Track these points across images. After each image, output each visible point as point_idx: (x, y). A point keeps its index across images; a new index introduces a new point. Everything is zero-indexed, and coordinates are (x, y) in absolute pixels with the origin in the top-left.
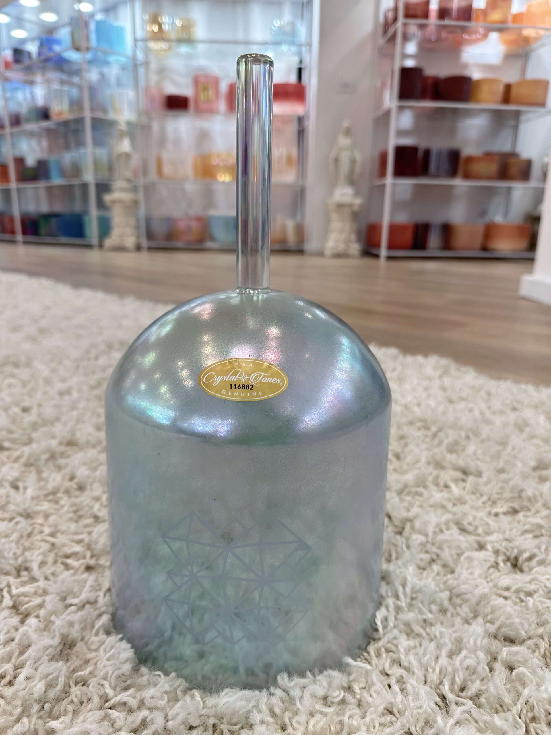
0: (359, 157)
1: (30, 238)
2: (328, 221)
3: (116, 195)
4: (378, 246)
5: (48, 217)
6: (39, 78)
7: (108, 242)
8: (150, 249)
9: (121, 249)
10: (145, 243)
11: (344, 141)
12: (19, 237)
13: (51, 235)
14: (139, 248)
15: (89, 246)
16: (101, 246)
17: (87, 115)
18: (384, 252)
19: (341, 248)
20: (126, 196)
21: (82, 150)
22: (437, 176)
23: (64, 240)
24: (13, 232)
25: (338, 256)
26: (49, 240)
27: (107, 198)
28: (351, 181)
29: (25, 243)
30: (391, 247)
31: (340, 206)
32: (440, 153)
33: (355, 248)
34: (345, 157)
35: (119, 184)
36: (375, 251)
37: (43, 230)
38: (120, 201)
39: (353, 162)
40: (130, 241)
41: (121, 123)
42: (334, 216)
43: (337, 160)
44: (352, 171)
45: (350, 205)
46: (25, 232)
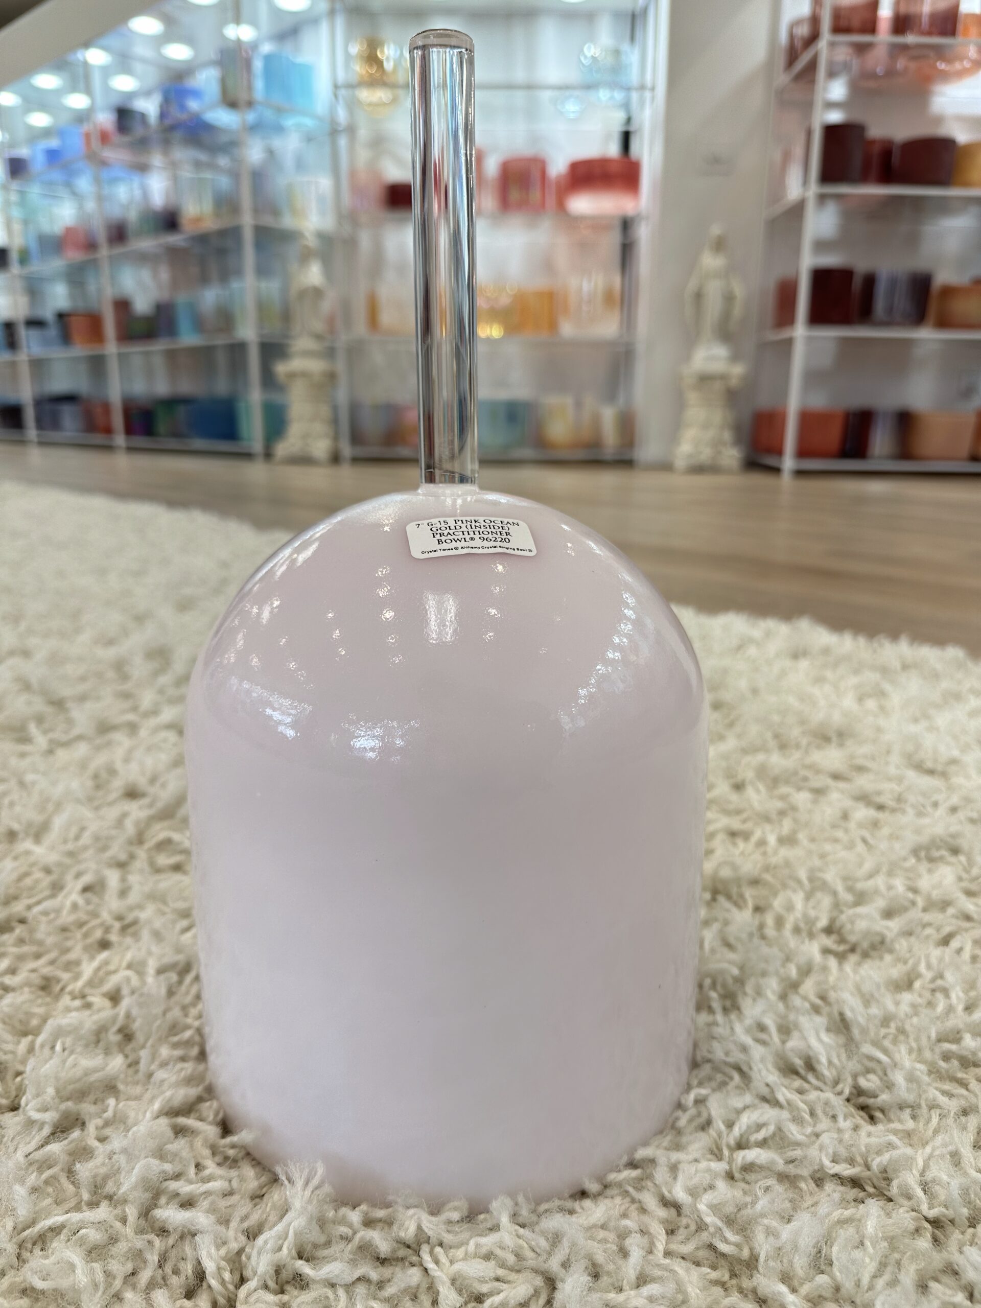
0: (739, 290)
1: (140, 441)
2: (680, 405)
3: (296, 364)
4: (779, 452)
5: (171, 403)
6: (157, 159)
9: (304, 460)
10: (347, 450)
11: (711, 261)
12: (120, 439)
13: (176, 434)
14: (335, 459)
15: (247, 456)
16: (268, 455)
17: (247, 221)
18: (789, 462)
19: (706, 455)
20: (316, 366)
21: (235, 285)
22: (887, 323)
23: (199, 443)
24: (108, 430)
25: (698, 469)
26: (173, 444)
27: (281, 369)
28: (725, 334)
29: (130, 449)
30: (803, 452)
31: (704, 379)
32: (893, 282)
33: (732, 456)
34: (714, 291)
35: (302, 343)
36: (770, 461)
37: (162, 426)
38: (304, 374)
39: (729, 298)
40: (321, 447)
41: (307, 234)
42: (692, 397)
43: (699, 296)
44: (726, 316)
45: (723, 377)
46: (129, 430)
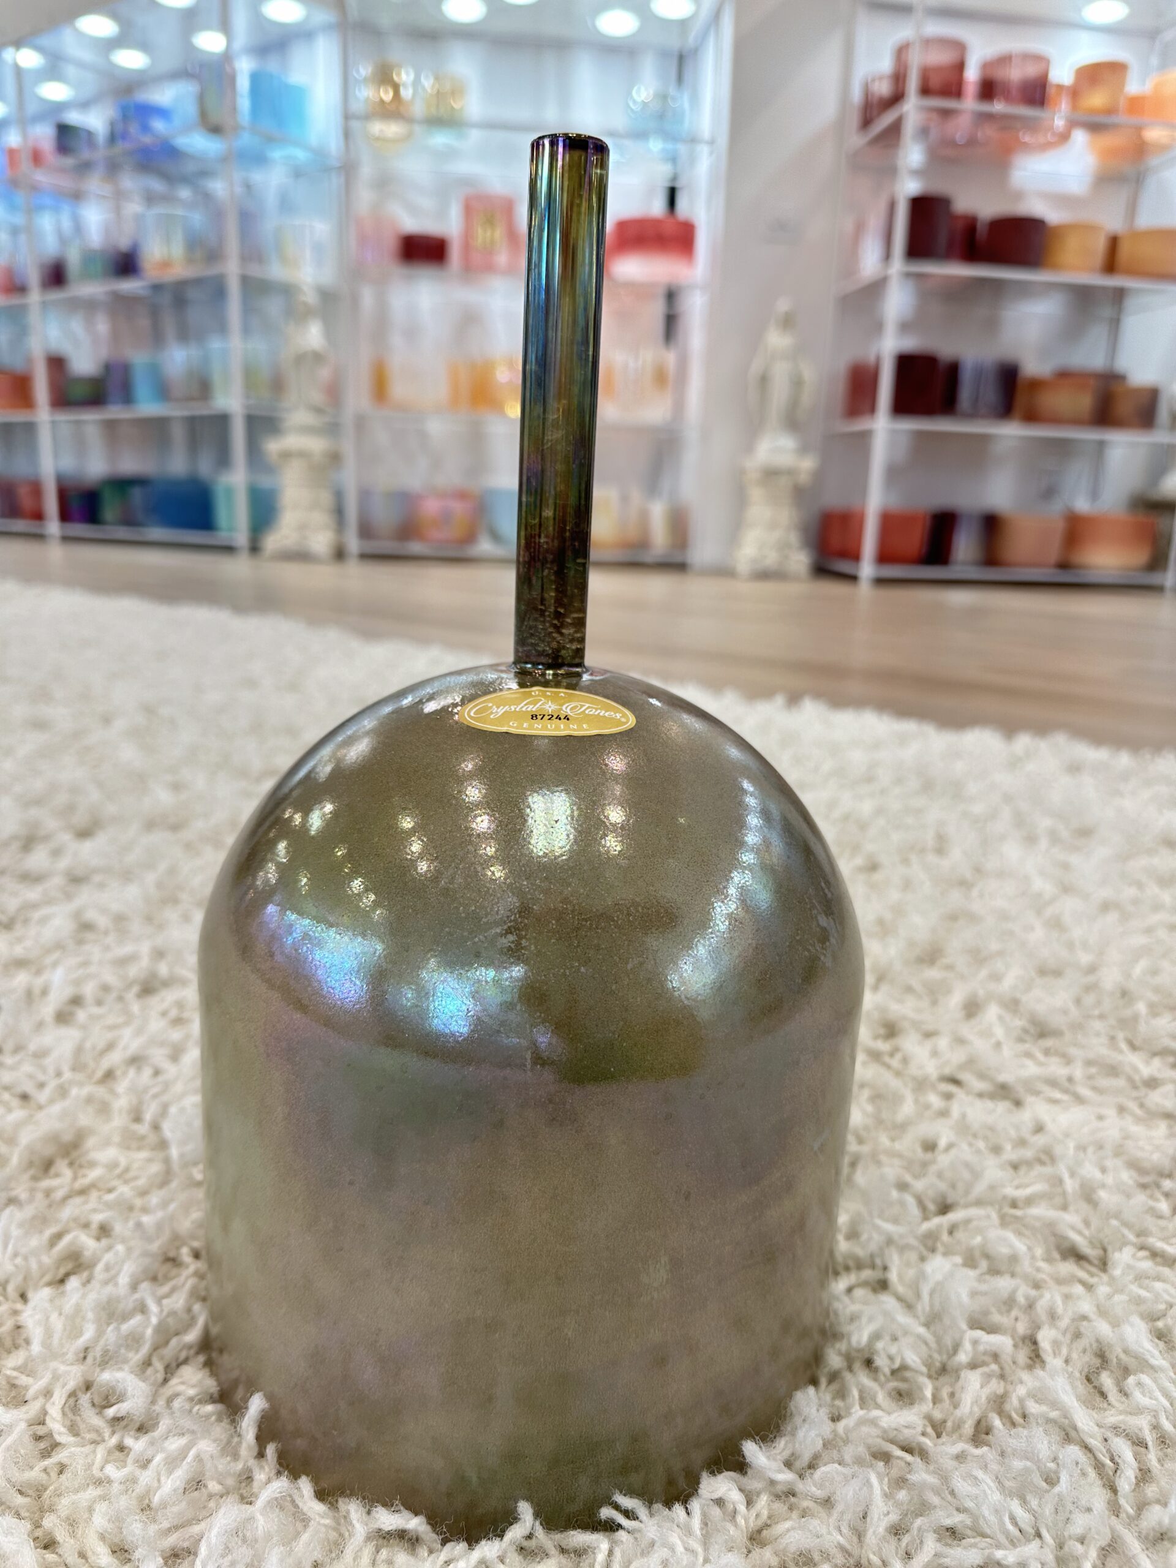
0: (809, 373)
3: (291, 441)
5: (122, 485)
7: (273, 541)
8: (365, 557)
9: (301, 556)
10: (353, 544)
11: (777, 340)
12: (53, 526)
13: (129, 521)
14: (340, 554)
15: (228, 549)
16: (255, 548)
17: (232, 269)
18: (867, 569)
19: (771, 559)
20: (316, 445)
22: (973, 415)
24: (38, 516)
25: (763, 575)
26: (122, 532)
27: (273, 446)
28: (792, 423)
29: (66, 539)
31: (771, 474)
32: (979, 372)
33: (800, 560)
34: (781, 374)
37: (110, 510)
38: (302, 454)
39: (797, 383)
40: (321, 541)
41: (305, 288)
42: (756, 494)
43: (764, 380)
44: (794, 404)
45: (791, 472)
